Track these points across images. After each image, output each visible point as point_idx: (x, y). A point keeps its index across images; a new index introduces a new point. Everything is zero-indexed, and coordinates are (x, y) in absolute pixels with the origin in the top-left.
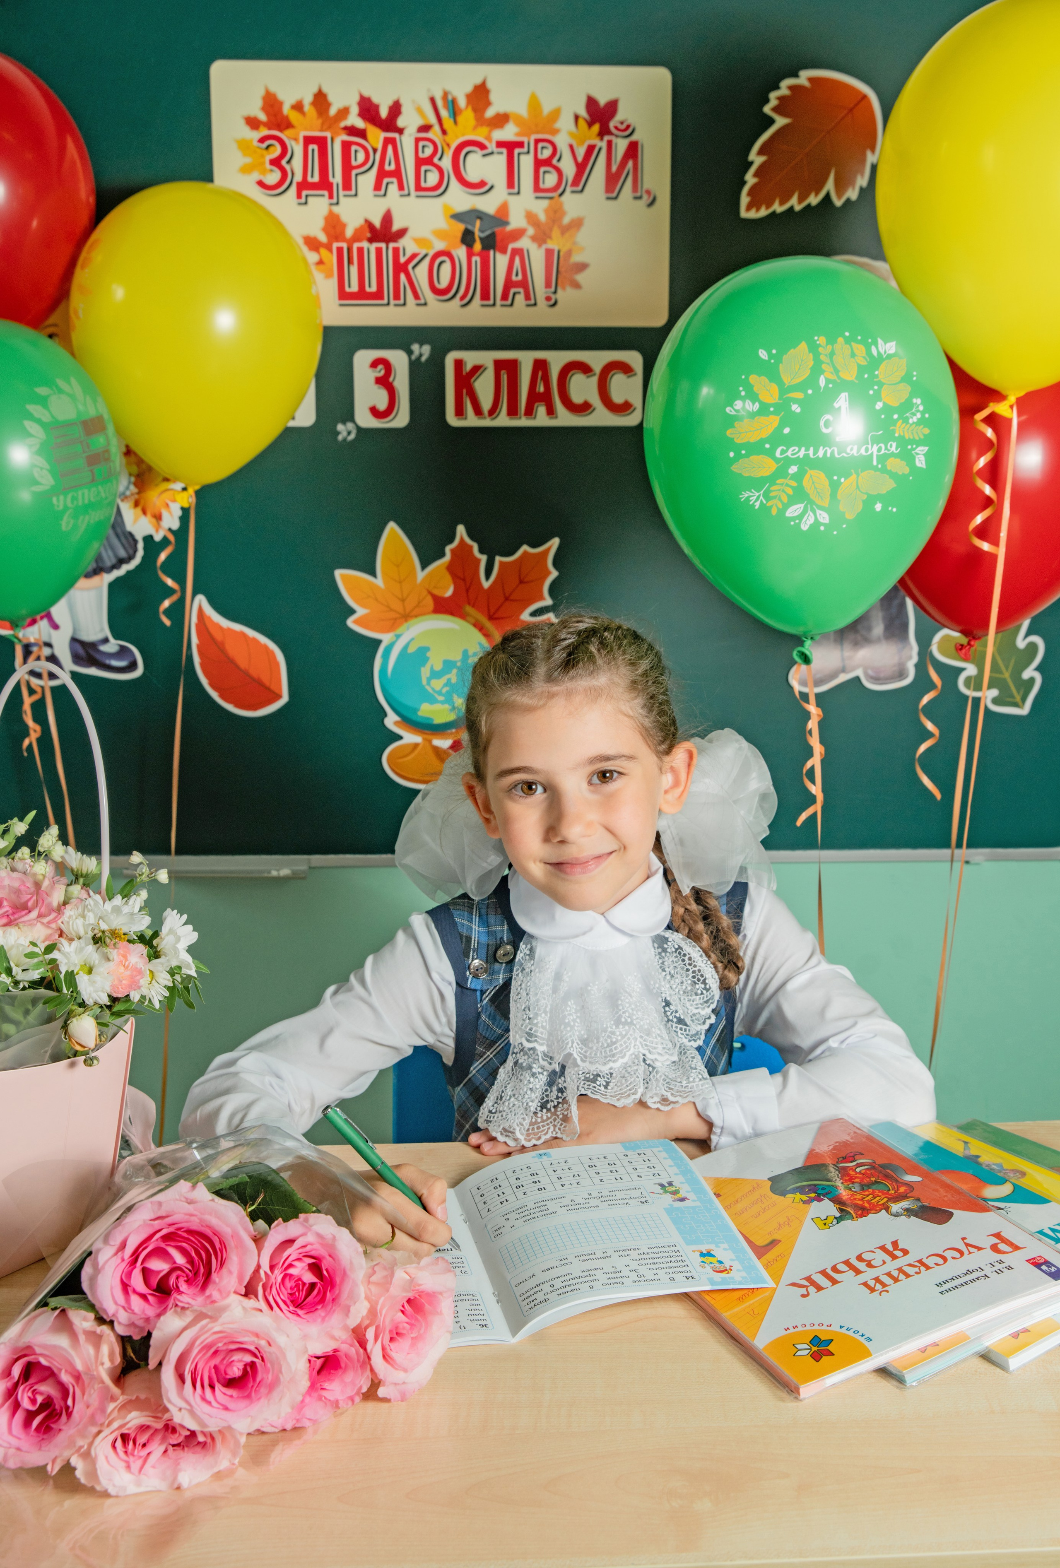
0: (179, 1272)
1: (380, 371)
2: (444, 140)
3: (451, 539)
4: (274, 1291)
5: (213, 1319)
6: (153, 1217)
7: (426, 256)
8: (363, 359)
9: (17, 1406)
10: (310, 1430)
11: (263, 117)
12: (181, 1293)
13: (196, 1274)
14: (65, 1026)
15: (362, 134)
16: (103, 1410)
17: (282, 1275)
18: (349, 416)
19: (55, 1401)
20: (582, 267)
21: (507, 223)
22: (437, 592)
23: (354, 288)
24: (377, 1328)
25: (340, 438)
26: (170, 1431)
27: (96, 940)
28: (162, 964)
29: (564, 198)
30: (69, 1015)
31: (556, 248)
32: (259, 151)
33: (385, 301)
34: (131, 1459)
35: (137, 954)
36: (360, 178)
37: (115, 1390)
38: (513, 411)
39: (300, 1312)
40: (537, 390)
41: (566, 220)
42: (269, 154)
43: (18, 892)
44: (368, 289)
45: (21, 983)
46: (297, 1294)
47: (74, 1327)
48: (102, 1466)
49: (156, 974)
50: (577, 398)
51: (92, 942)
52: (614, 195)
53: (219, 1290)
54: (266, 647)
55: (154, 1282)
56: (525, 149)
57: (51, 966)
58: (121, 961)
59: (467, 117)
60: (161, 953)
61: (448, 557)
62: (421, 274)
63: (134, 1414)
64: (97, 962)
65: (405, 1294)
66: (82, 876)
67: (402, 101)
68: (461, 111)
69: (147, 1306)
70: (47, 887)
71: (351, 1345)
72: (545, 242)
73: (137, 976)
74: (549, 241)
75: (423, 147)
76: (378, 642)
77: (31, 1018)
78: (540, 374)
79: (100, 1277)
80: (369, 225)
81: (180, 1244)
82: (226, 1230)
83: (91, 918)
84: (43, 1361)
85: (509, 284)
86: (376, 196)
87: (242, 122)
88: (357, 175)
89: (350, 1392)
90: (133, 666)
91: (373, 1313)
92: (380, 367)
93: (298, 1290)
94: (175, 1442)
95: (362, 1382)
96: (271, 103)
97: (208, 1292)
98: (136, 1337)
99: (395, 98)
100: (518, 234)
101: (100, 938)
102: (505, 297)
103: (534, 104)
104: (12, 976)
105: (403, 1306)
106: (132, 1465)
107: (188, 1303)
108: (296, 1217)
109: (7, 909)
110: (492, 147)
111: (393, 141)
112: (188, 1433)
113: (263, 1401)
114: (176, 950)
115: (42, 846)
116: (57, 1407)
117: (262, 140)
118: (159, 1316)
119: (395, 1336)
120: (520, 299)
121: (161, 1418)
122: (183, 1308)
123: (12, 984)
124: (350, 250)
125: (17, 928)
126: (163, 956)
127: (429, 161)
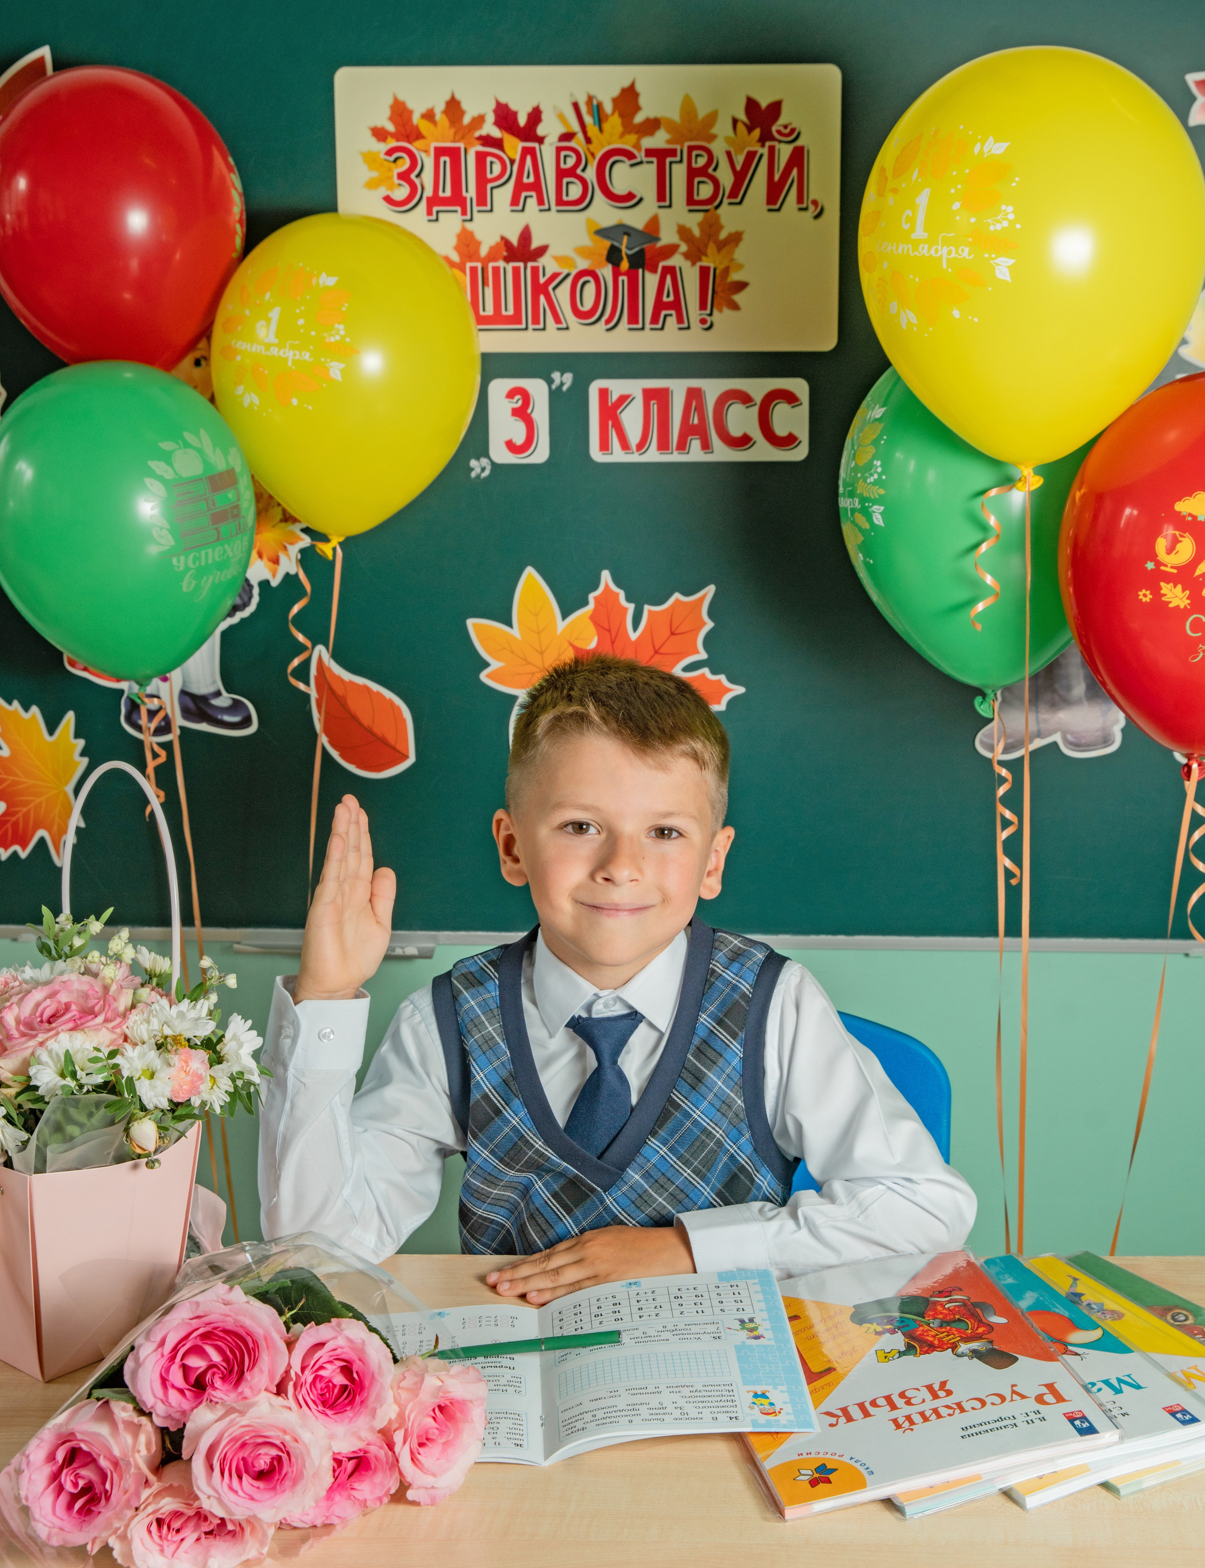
0: (215, 1370)
1: (517, 402)
2: (588, 149)
3: (595, 587)
4: (304, 1390)
5: (242, 1413)
6: (192, 1316)
7: (568, 275)
8: (499, 387)
9: (61, 1489)
10: (338, 1528)
11: (390, 127)
12: (215, 1388)
13: (231, 1371)
14: (127, 1130)
15: (498, 144)
16: (138, 1495)
17: (313, 1376)
18: (484, 452)
19: (96, 1486)
20: (741, 286)
21: (658, 239)
22: (579, 644)
23: (490, 311)
24: (406, 1431)
25: (473, 474)
26: (202, 1519)
27: (159, 1046)
28: (223, 1070)
29: (719, 211)
30: (130, 1120)
31: (712, 266)
32: (386, 163)
33: (524, 326)
34: (165, 1543)
35: (199, 1059)
36: (495, 191)
37: (152, 1478)
38: (663, 445)
39: (329, 1412)
40: (691, 422)
41: (723, 235)
42: (397, 167)
43: (86, 996)
44: (504, 313)
45: (85, 1087)
46: (327, 1395)
47: (115, 1416)
48: (137, 1546)
49: (217, 1079)
50: (735, 431)
51: (155, 1047)
52: (777, 207)
53: (251, 1387)
54: (391, 702)
55: (193, 1378)
56: (678, 158)
57: (114, 1071)
58: (182, 1067)
59: (614, 123)
60: (224, 1058)
61: (591, 606)
62: (562, 295)
63: (167, 1500)
64: (159, 1067)
65: (433, 1400)
66: (155, 976)
67: (542, 108)
68: (607, 117)
69: (184, 1400)
70: (115, 992)
71: (381, 1448)
72: (700, 260)
73: (196, 1082)
74: (704, 258)
75: (565, 157)
76: (514, 698)
77: (95, 1120)
78: (694, 404)
79: (140, 1371)
80: (506, 242)
81: (216, 1343)
82: (259, 1332)
83: (155, 1024)
84: (84, 1447)
85: (659, 305)
86: (512, 211)
87: (369, 133)
88: (492, 189)
89: (379, 1493)
90: (246, 722)
91: (401, 1416)
92: (518, 397)
93: (329, 1391)
94: (207, 1530)
95: (391, 1483)
96: (400, 112)
97: (240, 1389)
98: (173, 1429)
99: (535, 104)
100: (671, 250)
101: (162, 1044)
102: (655, 319)
103: (688, 107)
104: (77, 1080)
105: (434, 1410)
106: (165, 1548)
107: (221, 1399)
108: (329, 1321)
109: (75, 1013)
110: (641, 156)
111: (531, 152)
112: (219, 1522)
113: (288, 1494)
114: (238, 1056)
115: (111, 950)
116: (97, 1491)
117: (390, 152)
118: (192, 1410)
119: (426, 1441)
120: (672, 321)
121: (191, 1505)
122: (217, 1403)
123: (77, 1088)
124: (484, 270)
125: (83, 1033)
126: (225, 1062)
127: (571, 172)
